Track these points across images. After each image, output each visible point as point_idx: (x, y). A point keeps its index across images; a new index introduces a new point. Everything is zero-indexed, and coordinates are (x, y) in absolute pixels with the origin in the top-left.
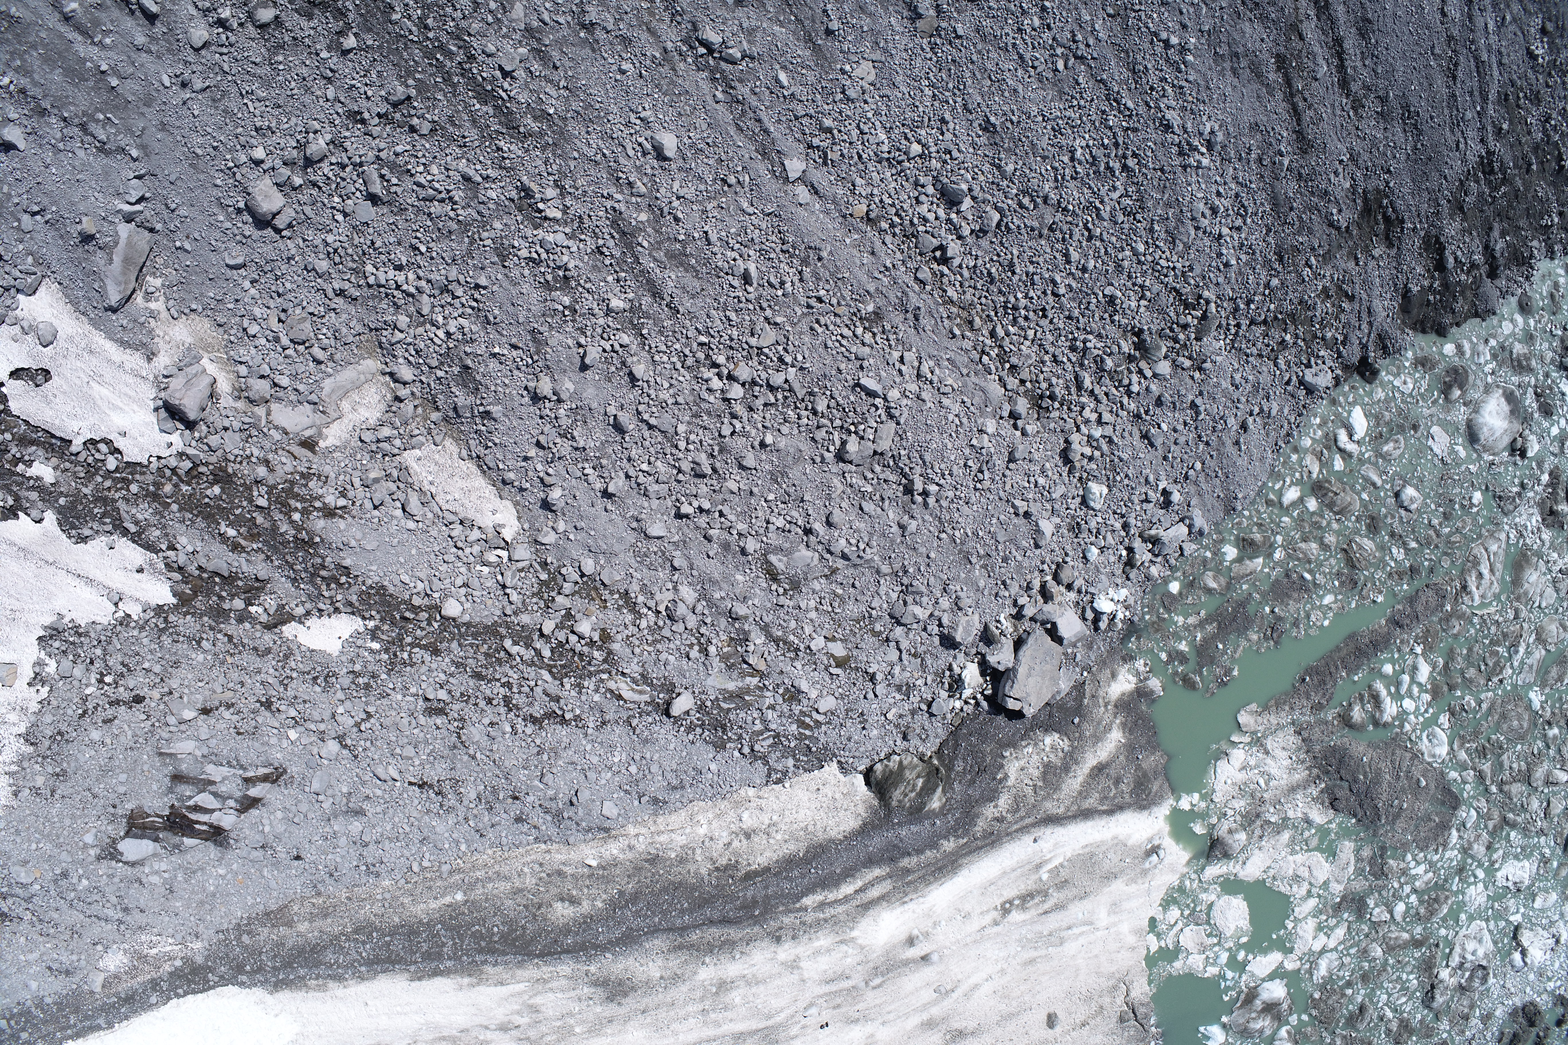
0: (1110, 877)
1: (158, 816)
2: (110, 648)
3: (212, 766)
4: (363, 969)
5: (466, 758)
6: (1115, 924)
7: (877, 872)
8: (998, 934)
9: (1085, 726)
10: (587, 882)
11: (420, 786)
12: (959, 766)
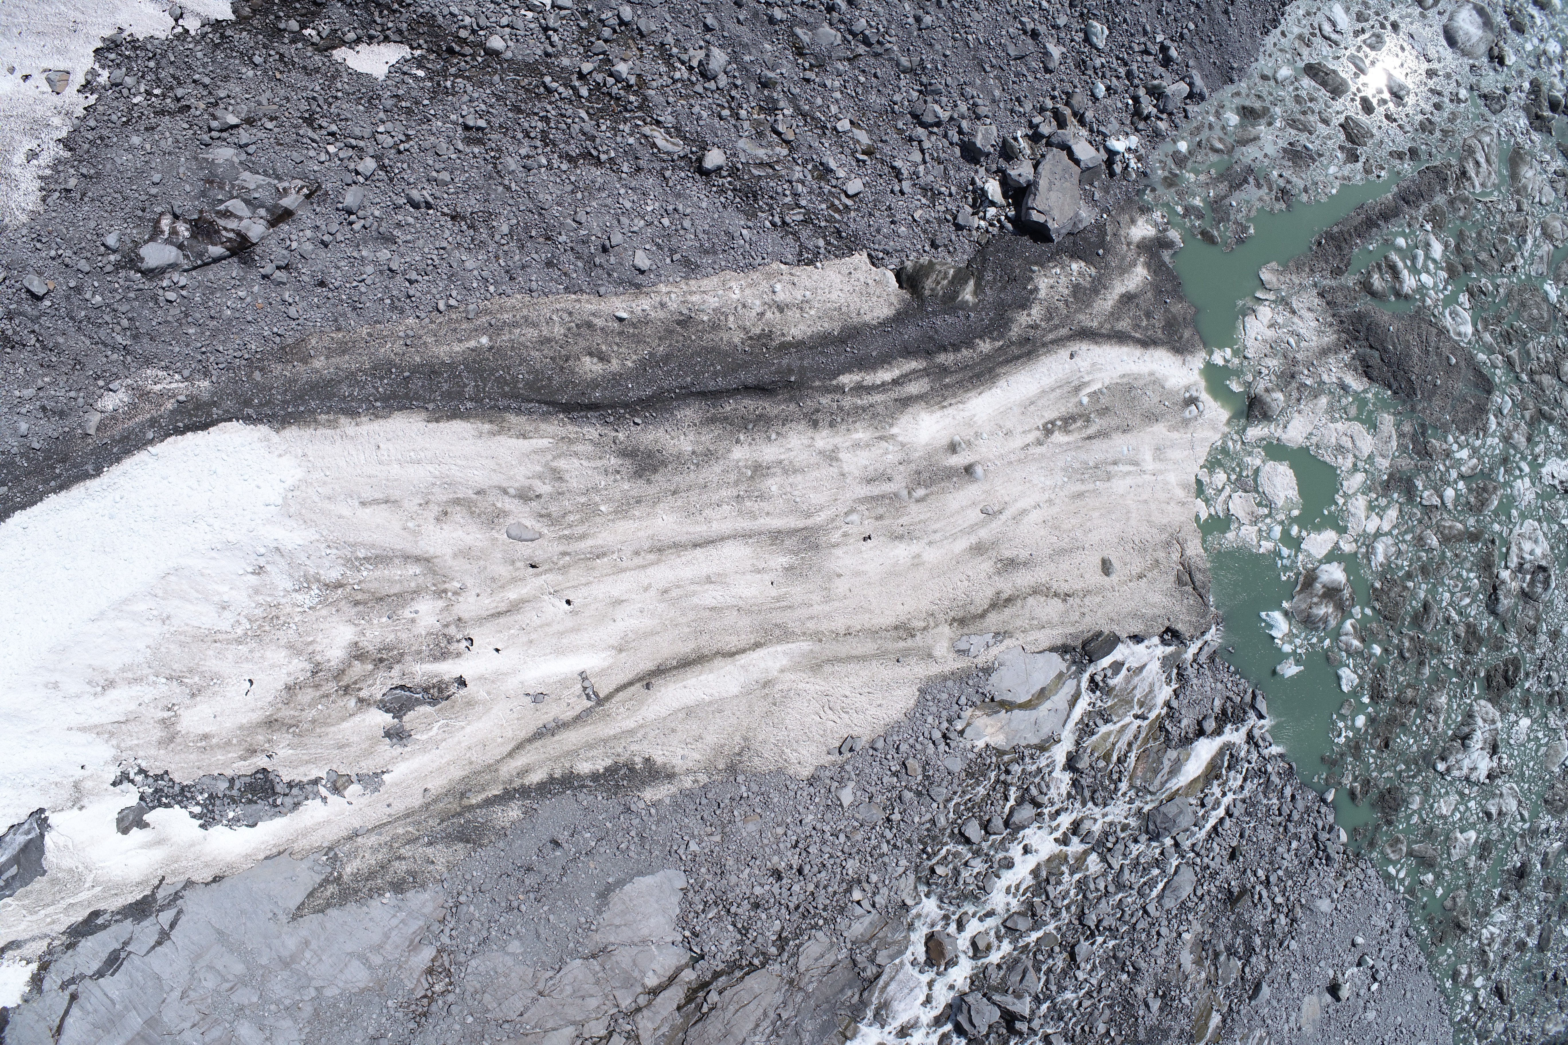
0: (1152, 417)
1: (186, 221)
2: (164, 62)
3: (247, 173)
4: (378, 404)
5: (500, 189)
6: (1161, 472)
7: (914, 365)
8: (1043, 456)
9: (1109, 258)
10: (617, 340)
11: (453, 218)
12: (989, 276)
